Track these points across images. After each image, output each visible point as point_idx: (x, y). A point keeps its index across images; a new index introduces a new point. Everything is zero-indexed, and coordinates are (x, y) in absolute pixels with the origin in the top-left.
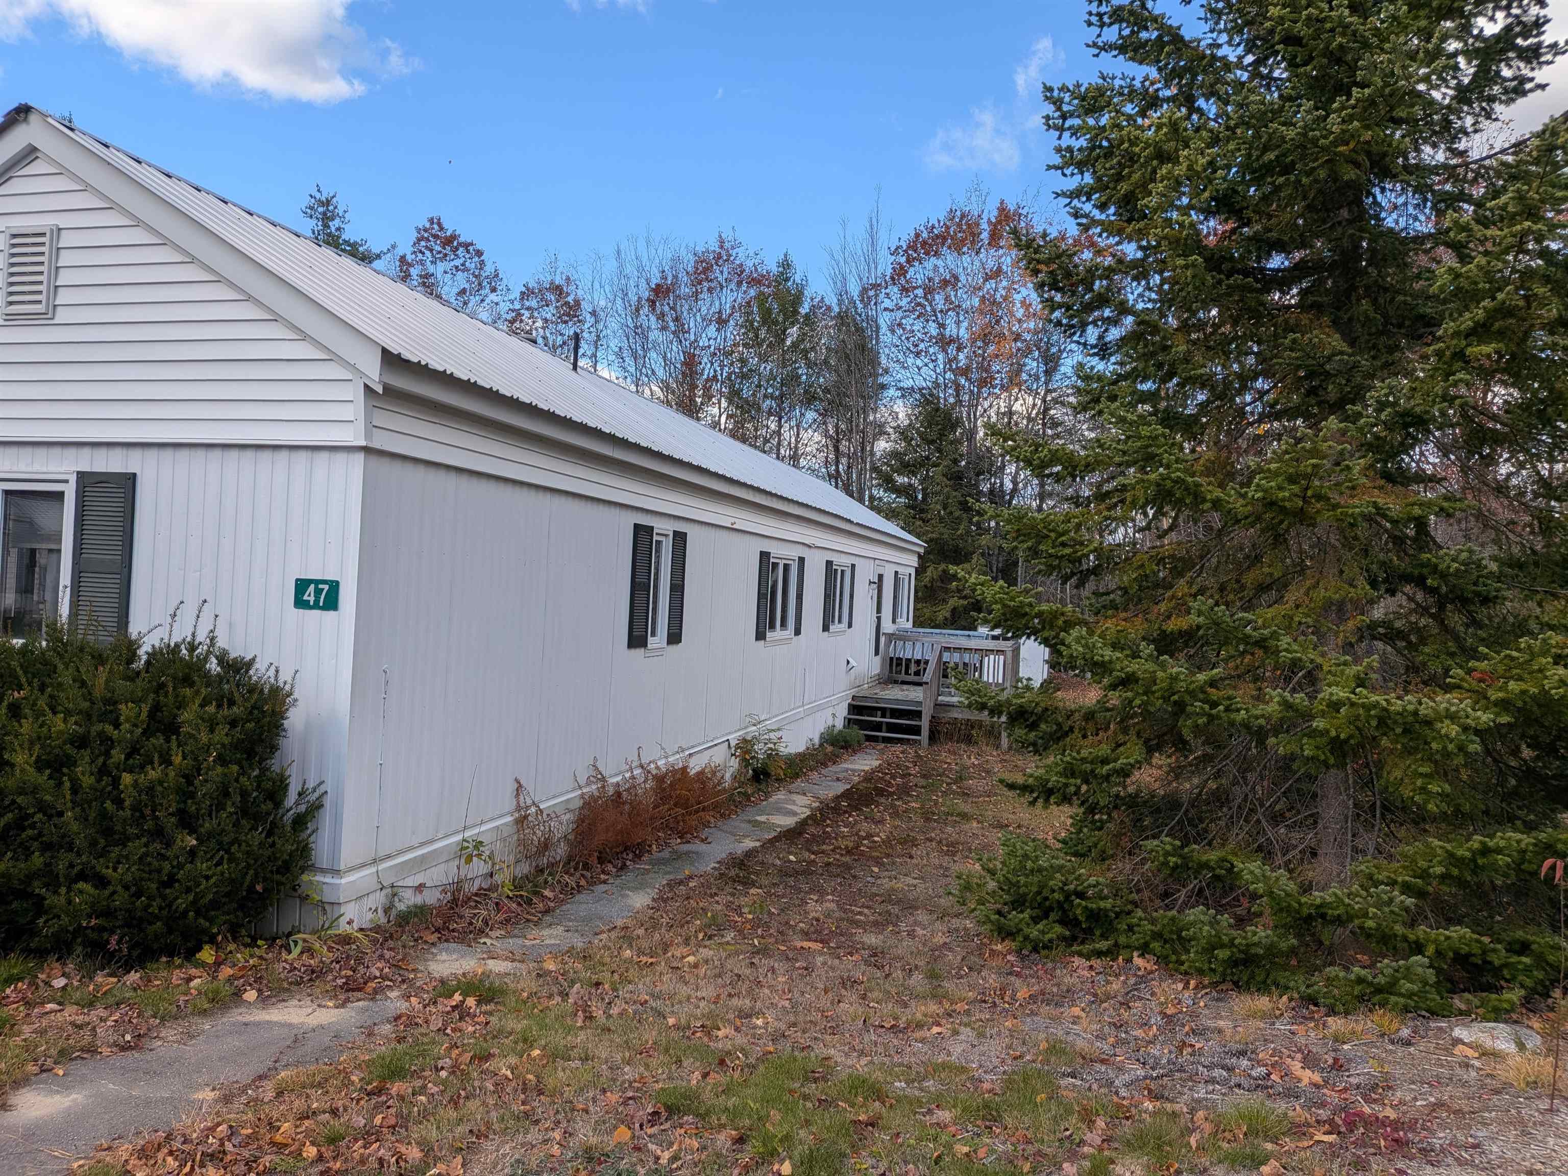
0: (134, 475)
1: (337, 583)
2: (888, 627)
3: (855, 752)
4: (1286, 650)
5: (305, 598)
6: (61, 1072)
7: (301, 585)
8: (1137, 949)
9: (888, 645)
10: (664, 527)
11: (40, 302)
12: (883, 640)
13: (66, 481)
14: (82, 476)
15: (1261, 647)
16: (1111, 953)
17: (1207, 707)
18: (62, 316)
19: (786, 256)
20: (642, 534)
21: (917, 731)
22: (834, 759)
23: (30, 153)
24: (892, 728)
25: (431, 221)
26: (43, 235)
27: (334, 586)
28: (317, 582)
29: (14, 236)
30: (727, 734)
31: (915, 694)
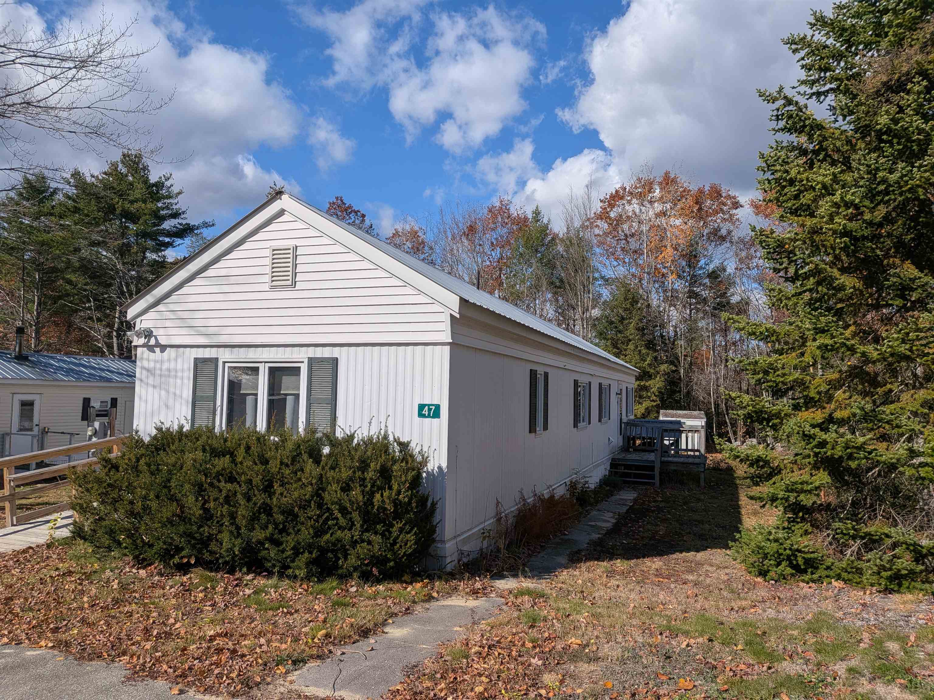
0: (337, 359)
1: (439, 405)
2: (625, 419)
3: (620, 490)
4: (906, 425)
5: (423, 412)
6: (391, 622)
7: (421, 407)
8: (834, 577)
9: (626, 429)
10: (541, 370)
11: (288, 280)
12: (623, 425)
13: (303, 362)
14: (310, 360)
15: (889, 424)
16: (820, 580)
17: (866, 454)
18: (299, 286)
19: (537, 208)
20: (533, 374)
21: (652, 477)
22: (610, 494)
23: (282, 212)
24: (636, 476)
25: (337, 198)
26: (289, 249)
27: (438, 407)
28: (429, 405)
29: (274, 250)
30: (565, 479)
31: (651, 457)
